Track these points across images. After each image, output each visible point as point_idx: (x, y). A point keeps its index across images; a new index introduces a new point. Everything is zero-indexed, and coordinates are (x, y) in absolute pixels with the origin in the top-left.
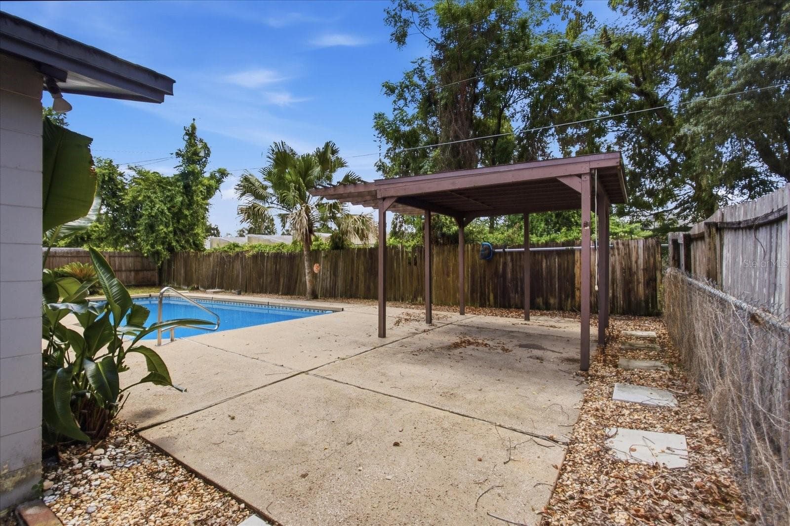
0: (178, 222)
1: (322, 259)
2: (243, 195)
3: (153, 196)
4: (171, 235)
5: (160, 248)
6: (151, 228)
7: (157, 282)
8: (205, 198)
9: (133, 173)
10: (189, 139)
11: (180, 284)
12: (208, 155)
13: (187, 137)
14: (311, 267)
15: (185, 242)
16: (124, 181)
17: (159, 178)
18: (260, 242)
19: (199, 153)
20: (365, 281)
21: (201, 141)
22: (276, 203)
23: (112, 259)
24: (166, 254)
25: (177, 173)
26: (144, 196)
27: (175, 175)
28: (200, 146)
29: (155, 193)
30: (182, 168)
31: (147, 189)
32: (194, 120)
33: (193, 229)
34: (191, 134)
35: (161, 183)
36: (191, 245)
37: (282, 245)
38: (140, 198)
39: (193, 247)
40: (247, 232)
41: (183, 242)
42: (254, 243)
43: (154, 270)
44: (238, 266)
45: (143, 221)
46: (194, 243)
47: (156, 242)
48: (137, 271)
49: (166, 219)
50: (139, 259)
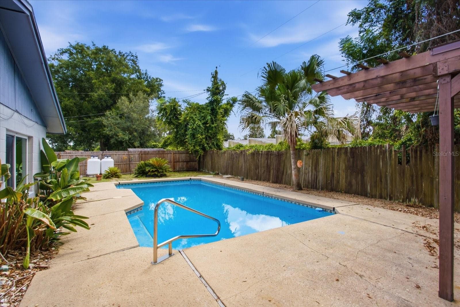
0: (208, 132)
1: (304, 157)
2: (244, 108)
3: (194, 117)
4: (204, 140)
5: (198, 148)
6: (193, 136)
7: (197, 169)
8: (223, 117)
9: (186, 105)
10: (214, 80)
11: (209, 171)
12: (224, 88)
13: (213, 79)
14: (296, 163)
15: (212, 144)
16: (182, 109)
17: (198, 106)
18: (257, 143)
19: (219, 88)
20: (346, 178)
21: (220, 80)
22: (269, 113)
23: (175, 155)
24: (201, 152)
25: (207, 102)
26: (190, 117)
27: (206, 103)
28: (220, 84)
29: (195, 115)
30: (210, 98)
31: (191, 113)
32: (217, 68)
33: (216, 136)
34: (215, 76)
35: (199, 108)
36: (215, 146)
37: (271, 145)
38: (188, 118)
39: (216, 147)
40: (248, 137)
41: (211, 144)
42: (253, 144)
43: (196, 161)
44: (242, 160)
45: (189, 132)
46: (217, 144)
47: (196, 145)
48: (187, 162)
49: (201, 130)
50: (188, 155)
